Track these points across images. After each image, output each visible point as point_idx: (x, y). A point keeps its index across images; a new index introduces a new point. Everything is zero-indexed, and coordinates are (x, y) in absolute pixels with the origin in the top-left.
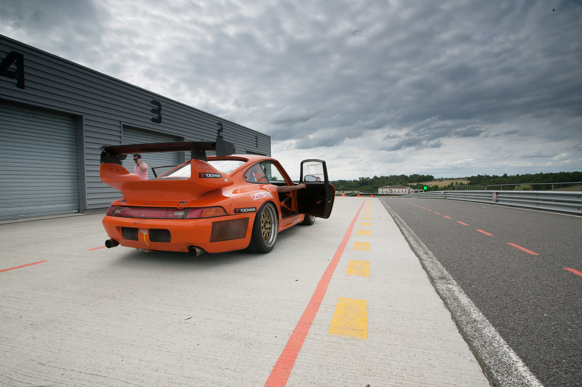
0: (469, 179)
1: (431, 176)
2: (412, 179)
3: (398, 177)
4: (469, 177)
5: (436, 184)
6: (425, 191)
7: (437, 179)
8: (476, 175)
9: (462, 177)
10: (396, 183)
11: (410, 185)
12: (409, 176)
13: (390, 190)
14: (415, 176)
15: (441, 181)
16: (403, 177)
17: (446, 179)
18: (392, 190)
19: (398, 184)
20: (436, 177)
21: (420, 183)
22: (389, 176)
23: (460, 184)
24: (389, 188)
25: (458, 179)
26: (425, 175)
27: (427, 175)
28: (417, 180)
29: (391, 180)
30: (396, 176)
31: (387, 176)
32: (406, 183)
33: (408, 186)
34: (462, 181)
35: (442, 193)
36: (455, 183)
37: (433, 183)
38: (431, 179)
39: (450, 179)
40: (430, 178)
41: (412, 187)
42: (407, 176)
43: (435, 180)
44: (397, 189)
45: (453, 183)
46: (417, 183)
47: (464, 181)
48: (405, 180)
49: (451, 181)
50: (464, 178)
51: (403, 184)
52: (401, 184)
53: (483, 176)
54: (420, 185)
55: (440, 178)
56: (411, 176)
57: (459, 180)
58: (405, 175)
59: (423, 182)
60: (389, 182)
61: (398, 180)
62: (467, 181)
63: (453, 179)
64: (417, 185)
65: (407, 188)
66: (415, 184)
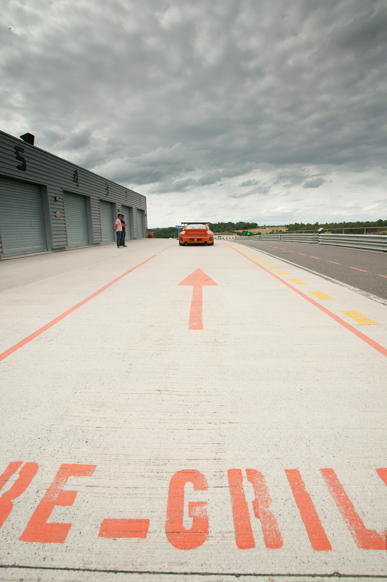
0: (287, 227)
1: (256, 223)
2: (238, 226)
3: (225, 224)
4: (288, 225)
5: (259, 231)
6: (248, 235)
7: (261, 227)
8: (294, 224)
9: (282, 225)
10: (224, 230)
11: (237, 232)
12: (235, 223)
13: (219, 237)
14: (241, 223)
15: (264, 228)
16: (230, 224)
17: (268, 227)
18: (220, 237)
19: (226, 231)
20: (260, 225)
21: (246, 230)
22: (217, 223)
23: (280, 231)
24: (218, 235)
25: (278, 226)
26: (250, 223)
27: (252, 222)
28: (243, 228)
29: (219, 227)
30: (224, 223)
31: (215, 223)
32: (233, 230)
33: (235, 233)
34: (282, 228)
35: (258, 237)
36: (275, 230)
37: (257, 230)
38: (256, 226)
39: (272, 227)
40: (254, 226)
41: (239, 234)
42: (233, 224)
43: (259, 227)
44: (225, 236)
45: (273, 230)
46: (243, 230)
47: (283, 228)
48: (232, 227)
49: (272, 228)
50: (283, 226)
51: (230, 231)
52: (228, 231)
53: (299, 224)
54: (245, 232)
55: (263, 226)
56: (237, 223)
57: (279, 228)
58: (232, 222)
59: (248, 229)
60: (217, 229)
61: (226, 228)
62: (286, 228)
63: (274, 226)
64: (243, 232)
65: (234, 235)
66: (241, 231)
